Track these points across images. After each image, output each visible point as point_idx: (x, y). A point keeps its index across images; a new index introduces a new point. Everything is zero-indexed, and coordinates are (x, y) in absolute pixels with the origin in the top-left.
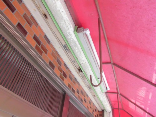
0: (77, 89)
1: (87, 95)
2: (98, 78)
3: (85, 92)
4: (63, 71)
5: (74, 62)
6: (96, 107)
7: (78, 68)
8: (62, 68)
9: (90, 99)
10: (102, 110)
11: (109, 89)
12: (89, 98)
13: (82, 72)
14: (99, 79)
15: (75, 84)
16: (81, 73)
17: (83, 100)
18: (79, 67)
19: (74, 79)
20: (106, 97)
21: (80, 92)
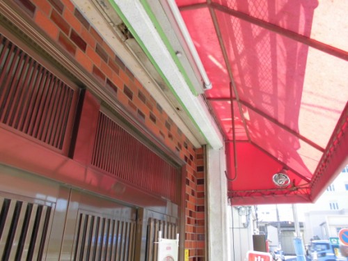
0: (125, 86)
1: (159, 108)
2: (177, 53)
3: (151, 97)
4: (72, 30)
5: (104, 6)
6: (186, 138)
7: (118, 26)
8: (64, 18)
9: (169, 118)
10: (202, 146)
11: (209, 86)
12: (165, 114)
13: (132, 37)
14: (179, 55)
15: (117, 71)
16: (129, 41)
17: (147, 116)
18: (120, 22)
19: (114, 59)
20: (207, 112)
21: (135, 95)
